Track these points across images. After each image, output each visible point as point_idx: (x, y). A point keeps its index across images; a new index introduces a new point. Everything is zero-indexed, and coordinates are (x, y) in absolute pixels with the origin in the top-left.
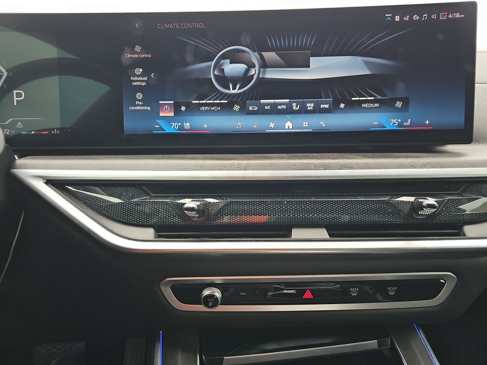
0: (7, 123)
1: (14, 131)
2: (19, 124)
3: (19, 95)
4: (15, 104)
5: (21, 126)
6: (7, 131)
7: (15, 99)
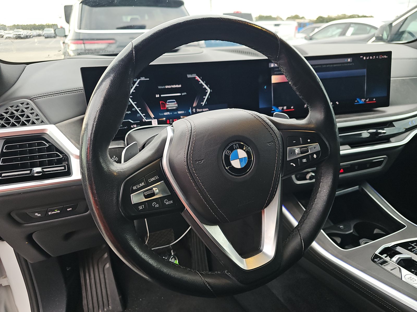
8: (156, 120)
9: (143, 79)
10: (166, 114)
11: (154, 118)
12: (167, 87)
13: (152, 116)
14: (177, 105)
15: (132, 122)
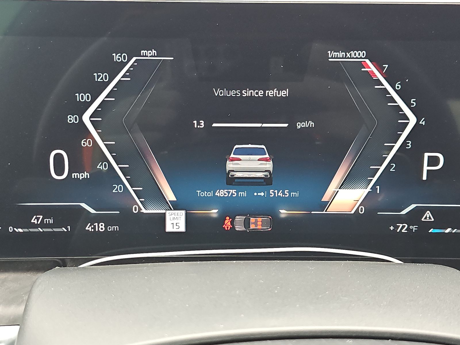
0: (404, 212)
1: (415, 228)
2: (428, 214)
3: (433, 161)
4: (425, 178)
5: (430, 218)
6: (403, 227)
7: (426, 168)
8: (183, 212)
9: (149, 54)
10: (221, 193)
11: (176, 206)
12: (247, 93)
13: (170, 196)
14: (269, 166)
15: (92, 211)
